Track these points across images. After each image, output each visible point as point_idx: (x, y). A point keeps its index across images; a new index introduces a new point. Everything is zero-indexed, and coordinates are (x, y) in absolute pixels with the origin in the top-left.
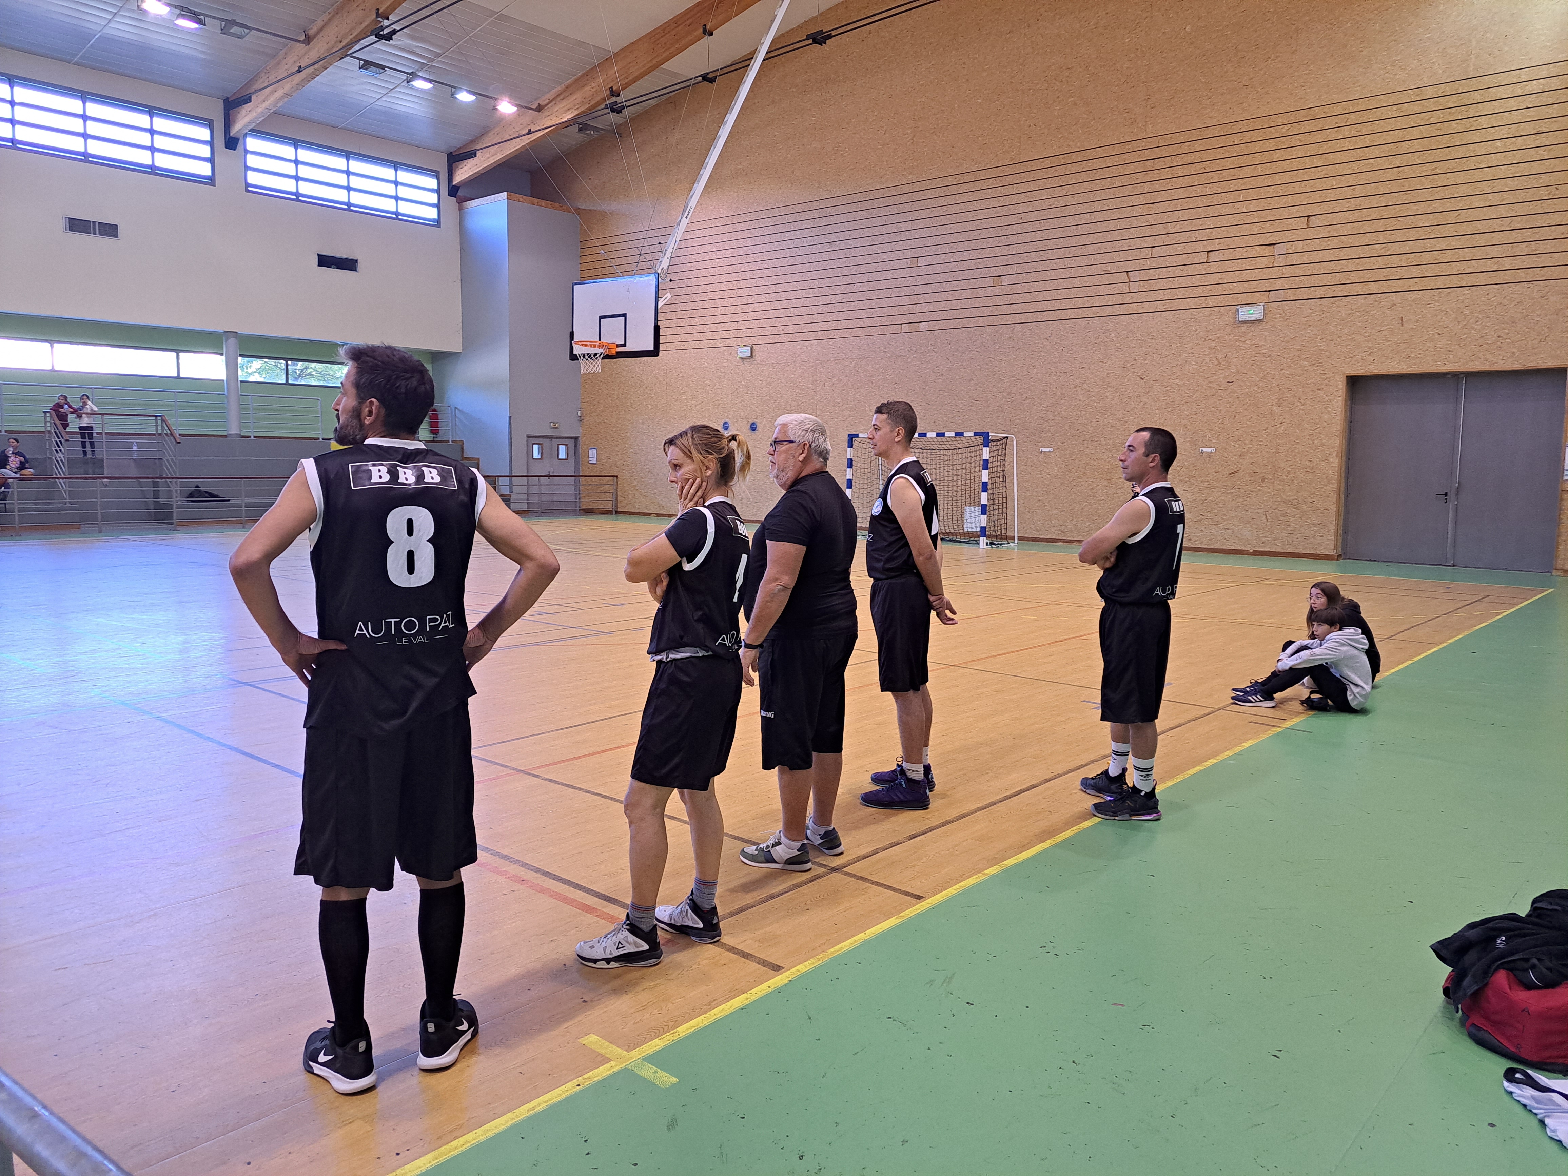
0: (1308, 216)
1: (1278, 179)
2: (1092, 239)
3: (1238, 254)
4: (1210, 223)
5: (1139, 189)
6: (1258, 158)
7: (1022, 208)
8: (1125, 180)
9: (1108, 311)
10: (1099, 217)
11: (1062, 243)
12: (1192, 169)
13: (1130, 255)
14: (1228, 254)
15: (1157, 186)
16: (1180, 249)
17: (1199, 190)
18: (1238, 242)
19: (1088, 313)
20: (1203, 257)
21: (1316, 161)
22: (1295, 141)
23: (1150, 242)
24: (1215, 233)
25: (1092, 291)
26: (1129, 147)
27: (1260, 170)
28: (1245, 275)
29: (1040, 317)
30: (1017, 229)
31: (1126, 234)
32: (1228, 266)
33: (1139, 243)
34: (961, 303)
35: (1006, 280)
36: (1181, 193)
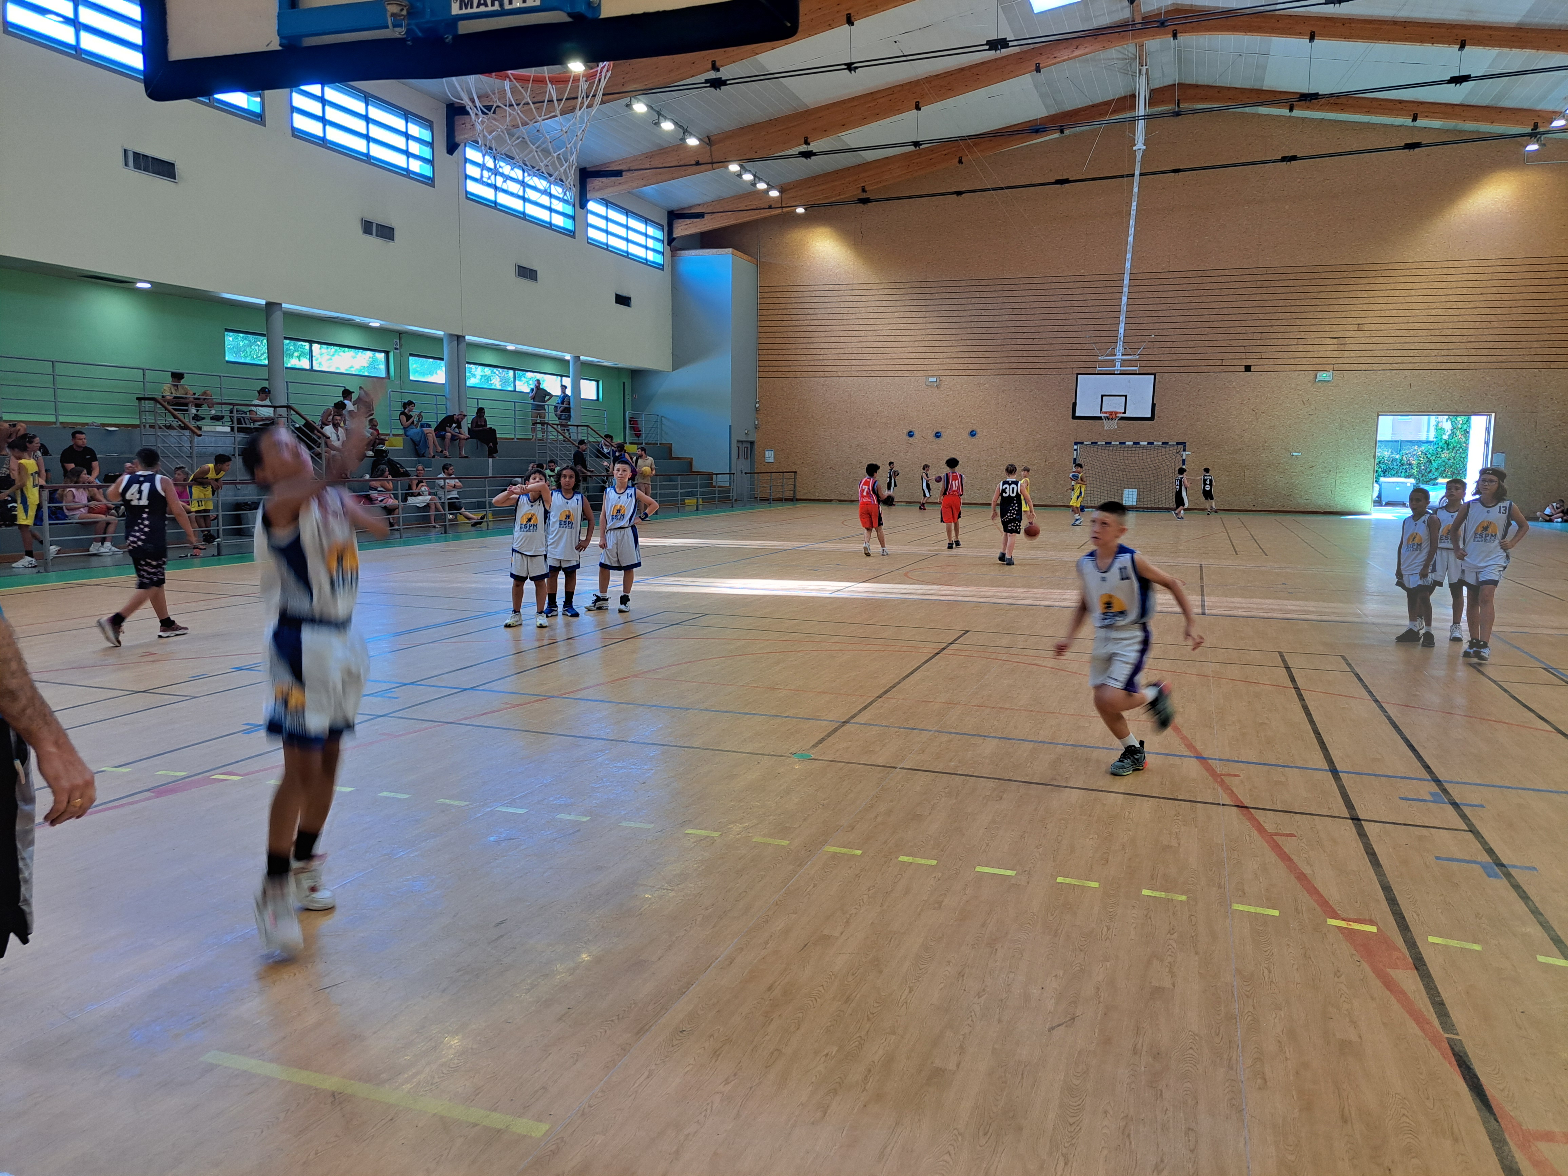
0: (1360, 324)
1: (1340, 301)
2: (1219, 324)
3: (1316, 341)
4: (1298, 322)
5: (1253, 297)
6: (1329, 289)
9: (1231, 369)
11: (1199, 325)
12: (1288, 290)
13: (1245, 337)
14: (1310, 341)
15: (1265, 297)
16: (1279, 335)
17: (1292, 303)
18: (1316, 335)
19: (1217, 369)
20: (1294, 342)
22: (1351, 281)
23: (1260, 330)
24: (1302, 329)
28: (1320, 354)
29: (1182, 369)
30: (1167, 313)
31: (1244, 323)
32: (1310, 348)
33: (1253, 330)
36: (1281, 303)
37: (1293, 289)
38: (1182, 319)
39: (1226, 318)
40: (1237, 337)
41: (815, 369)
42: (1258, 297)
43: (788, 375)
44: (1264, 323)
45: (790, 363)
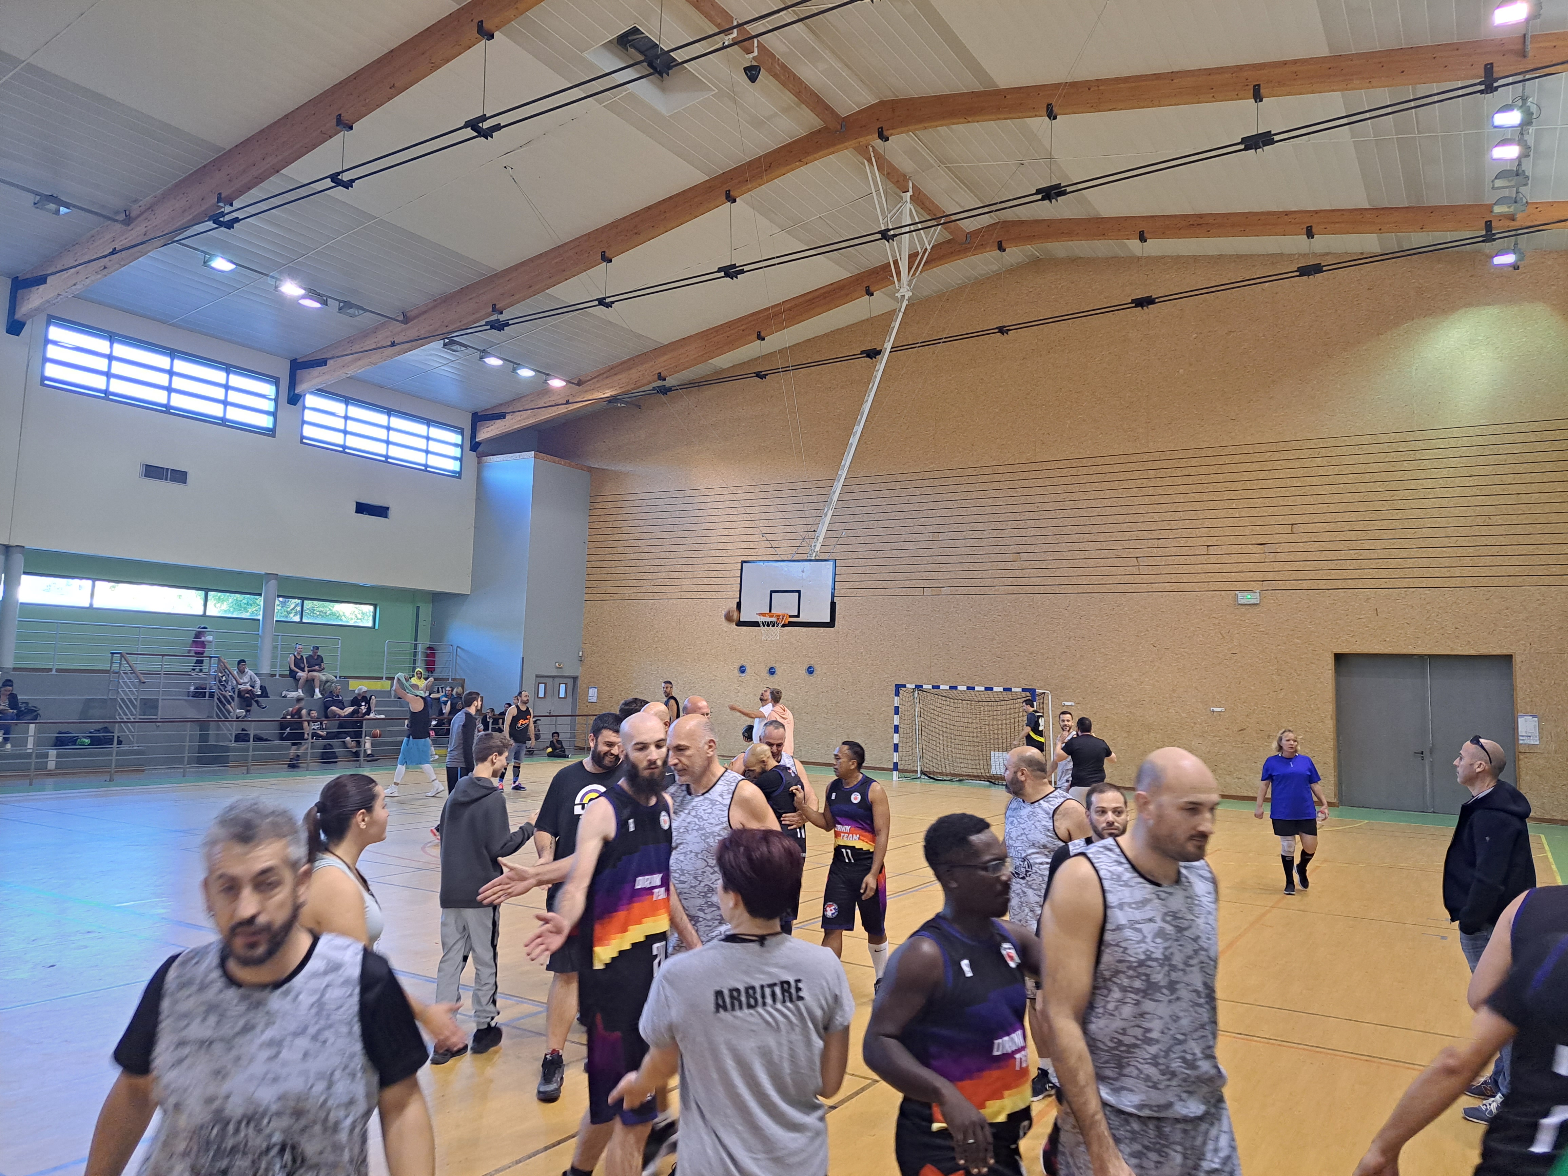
0: (1293, 524)
1: (1264, 493)
2: (1103, 528)
3: (1234, 549)
4: (1207, 523)
5: (1145, 491)
6: (1246, 475)
7: (1037, 499)
8: (1132, 484)
9: (1121, 588)
10: (1109, 511)
11: (1076, 530)
12: (1190, 480)
13: (1137, 544)
14: (1224, 550)
15: (1160, 491)
16: (1182, 542)
17: (1197, 497)
18: (1233, 540)
19: (1103, 589)
20: (1204, 550)
21: (1295, 482)
22: (1277, 465)
23: (1156, 535)
24: (1213, 532)
25: (1106, 571)
26: (1134, 458)
27: (1248, 485)
28: (1241, 567)
29: (1057, 589)
30: (1035, 516)
31: (1134, 527)
32: (1226, 558)
33: (1146, 535)
34: (982, 573)
35: (1024, 556)
36: (1181, 498)
37: (1196, 479)
38: (1055, 522)
39: (1111, 519)
40: (1127, 545)
41: (643, 589)
42: (1151, 491)
43: (616, 597)
44: (1160, 525)
45: (618, 583)
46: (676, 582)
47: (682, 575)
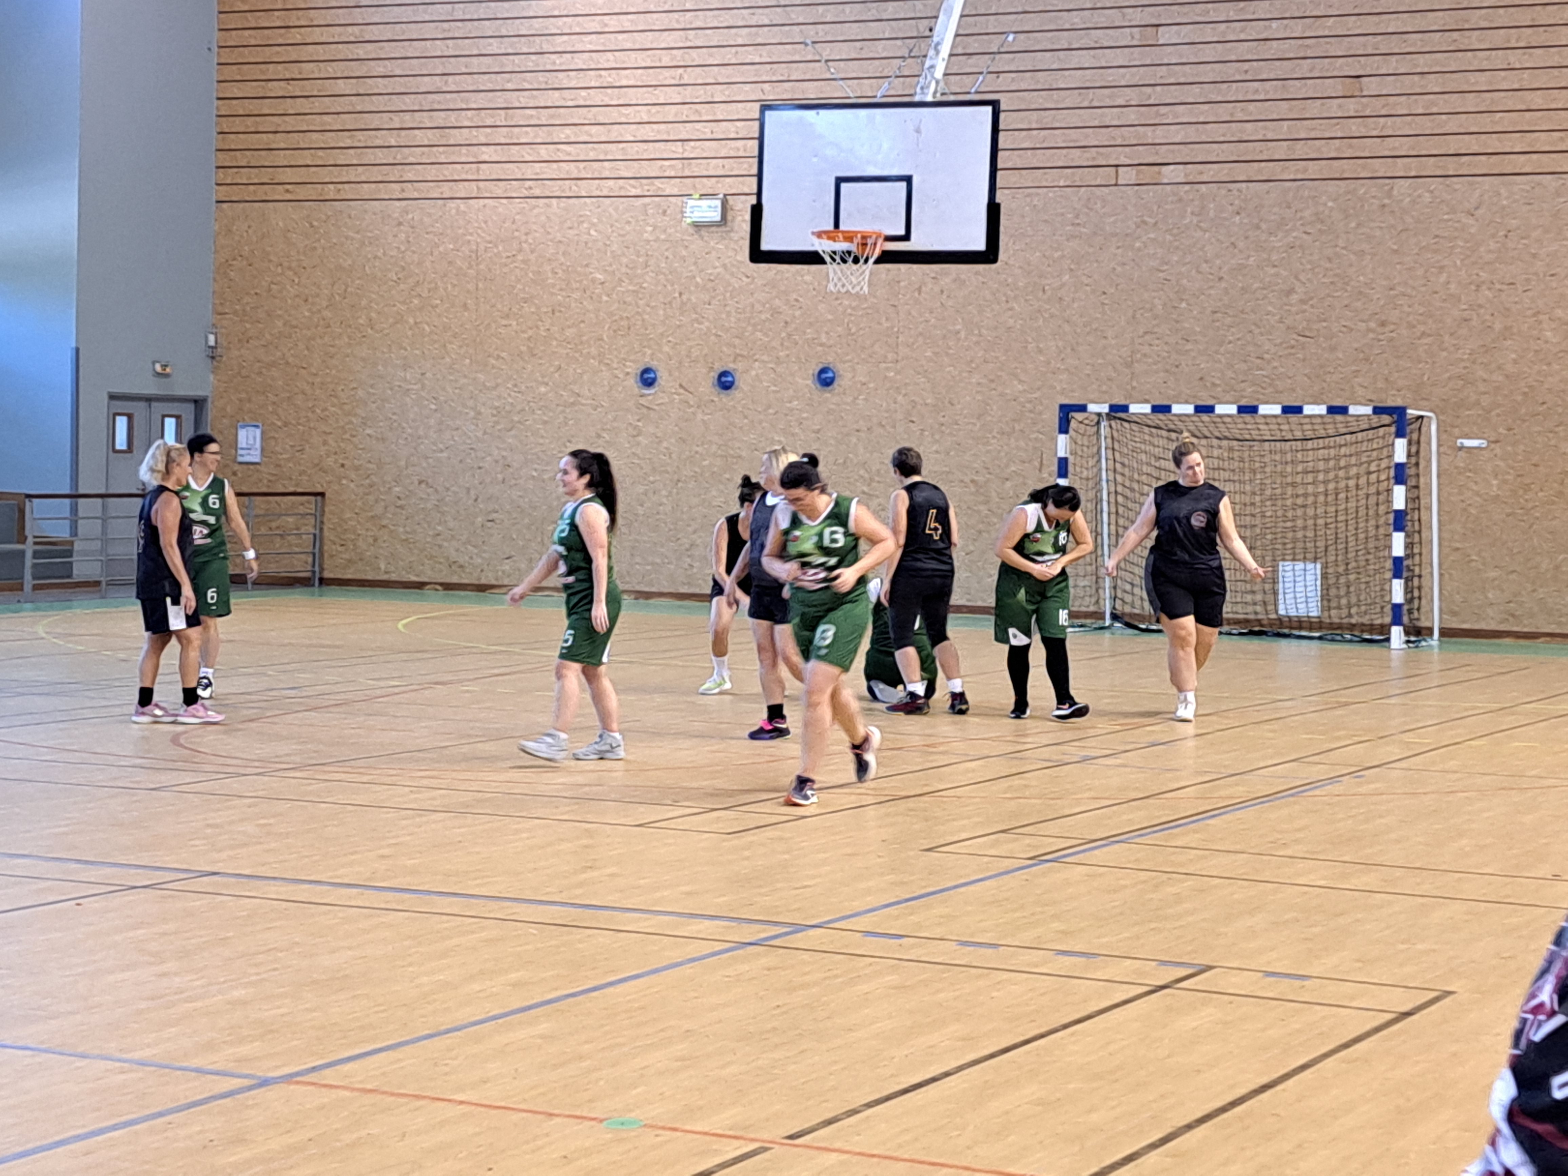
46: (464, 154)
47: (481, 136)
